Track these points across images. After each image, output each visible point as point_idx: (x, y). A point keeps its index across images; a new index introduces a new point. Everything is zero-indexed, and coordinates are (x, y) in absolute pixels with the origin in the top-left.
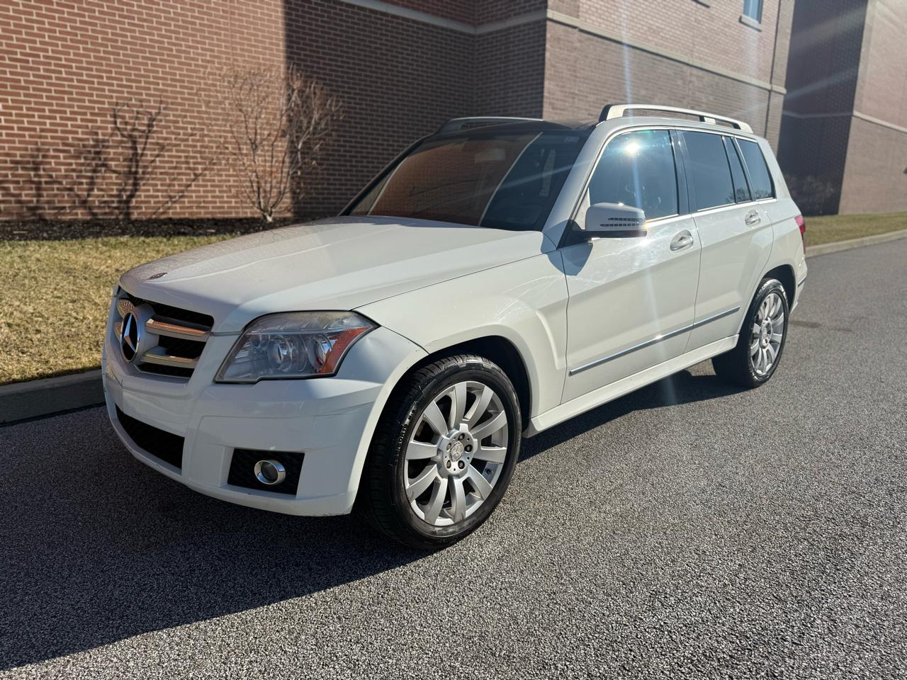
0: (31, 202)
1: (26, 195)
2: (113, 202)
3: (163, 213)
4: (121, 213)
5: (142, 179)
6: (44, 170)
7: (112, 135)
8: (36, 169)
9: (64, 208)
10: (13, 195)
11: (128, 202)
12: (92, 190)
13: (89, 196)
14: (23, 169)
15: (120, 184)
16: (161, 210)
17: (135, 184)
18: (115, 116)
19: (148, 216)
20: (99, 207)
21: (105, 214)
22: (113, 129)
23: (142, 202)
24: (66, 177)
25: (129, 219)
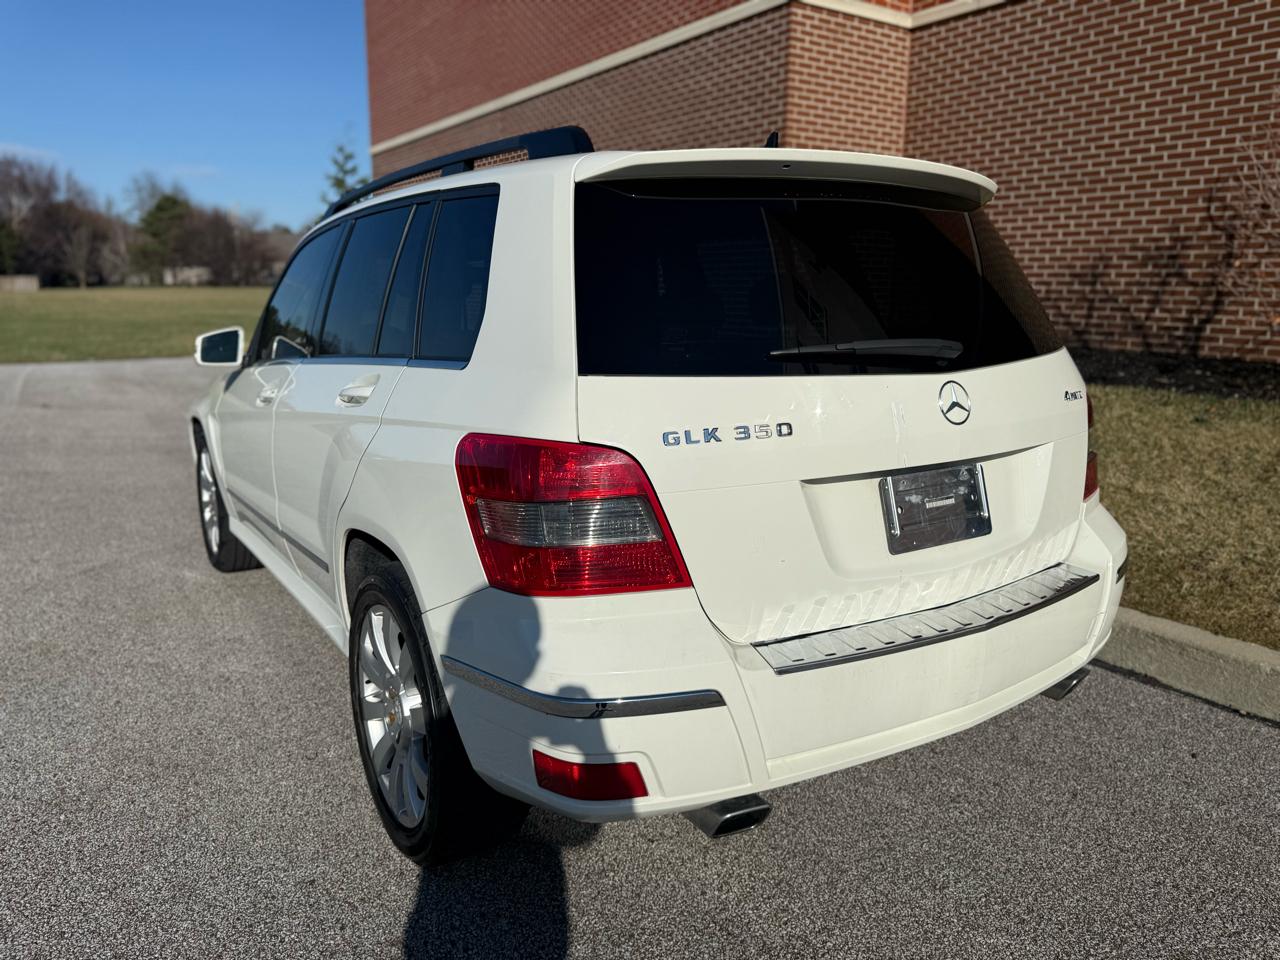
0: (1079, 324)
1: (1076, 316)
2: (1177, 329)
3: (1251, 351)
4: (1184, 346)
5: (1230, 294)
6: (1102, 284)
7: (1199, 229)
8: (1093, 284)
9: (1112, 334)
10: (1063, 316)
11: (1200, 329)
12: (1152, 310)
13: (1147, 318)
14: (1081, 283)
15: (1194, 303)
16: (1250, 346)
17: (1217, 303)
18: (1210, 200)
19: (1226, 354)
20: (1156, 336)
21: (1163, 345)
22: (1202, 219)
23: (1222, 331)
24: (1125, 292)
25: (1195, 356)
